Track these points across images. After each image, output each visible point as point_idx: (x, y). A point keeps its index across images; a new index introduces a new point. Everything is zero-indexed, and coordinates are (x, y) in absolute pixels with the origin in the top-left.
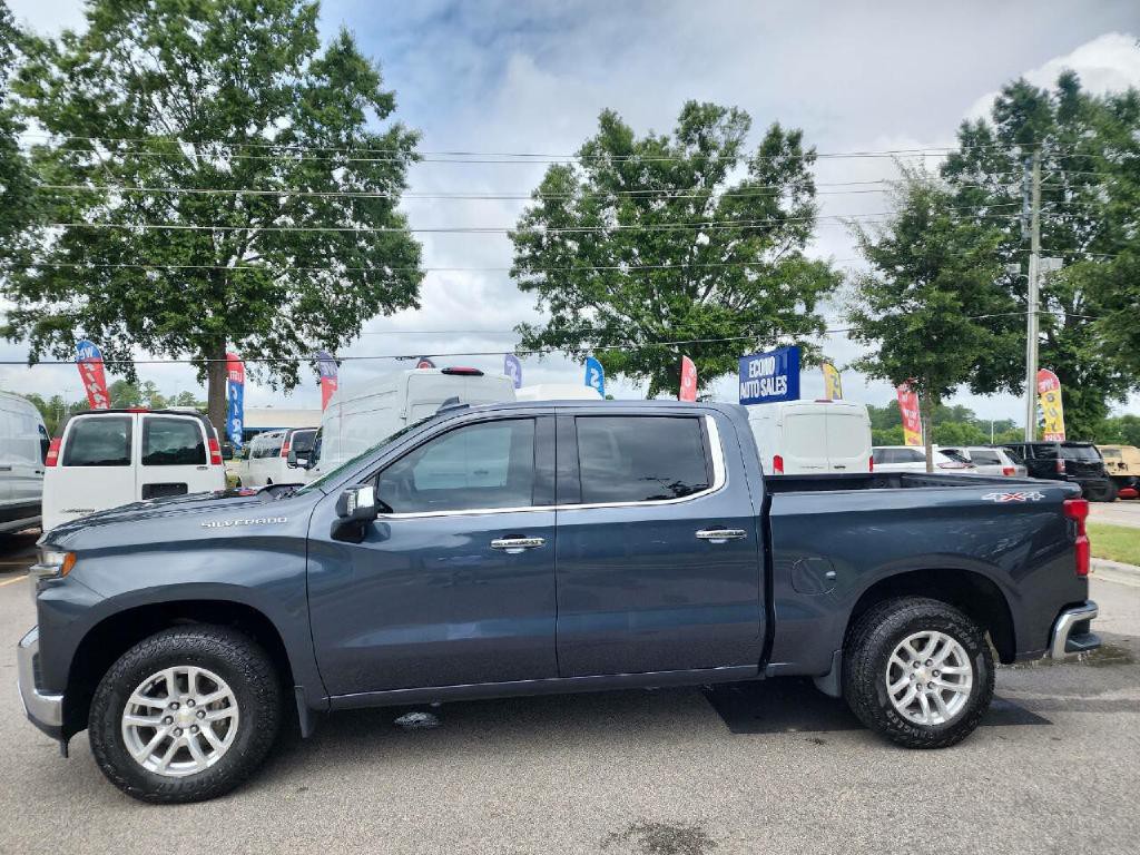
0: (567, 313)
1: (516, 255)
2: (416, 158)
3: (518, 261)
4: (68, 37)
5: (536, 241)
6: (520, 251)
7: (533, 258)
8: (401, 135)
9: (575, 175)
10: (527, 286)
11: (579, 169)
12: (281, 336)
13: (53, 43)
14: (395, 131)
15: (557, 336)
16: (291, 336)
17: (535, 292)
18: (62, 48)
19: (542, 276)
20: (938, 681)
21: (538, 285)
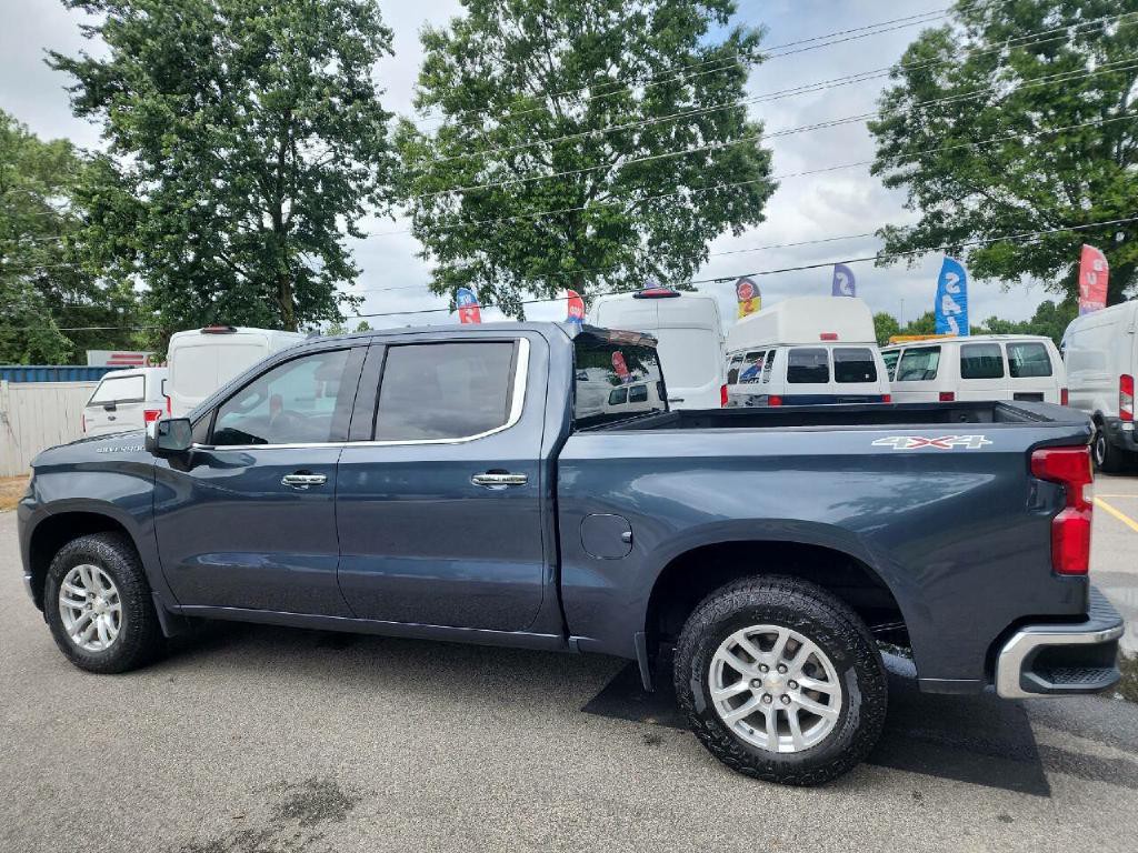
0: (947, 207)
1: (879, 146)
2: (759, 60)
3: (881, 153)
4: (457, 25)
5: (899, 127)
6: (883, 142)
7: (895, 147)
8: (743, 38)
9: (953, 36)
10: (894, 182)
11: (960, 28)
12: (642, 270)
13: (445, 35)
14: (735, 36)
15: (930, 237)
16: (652, 268)
17: (906, 187)
18: (452, 36)
19: (915, 166)
20: (795, 695)
21: (908, 178)
